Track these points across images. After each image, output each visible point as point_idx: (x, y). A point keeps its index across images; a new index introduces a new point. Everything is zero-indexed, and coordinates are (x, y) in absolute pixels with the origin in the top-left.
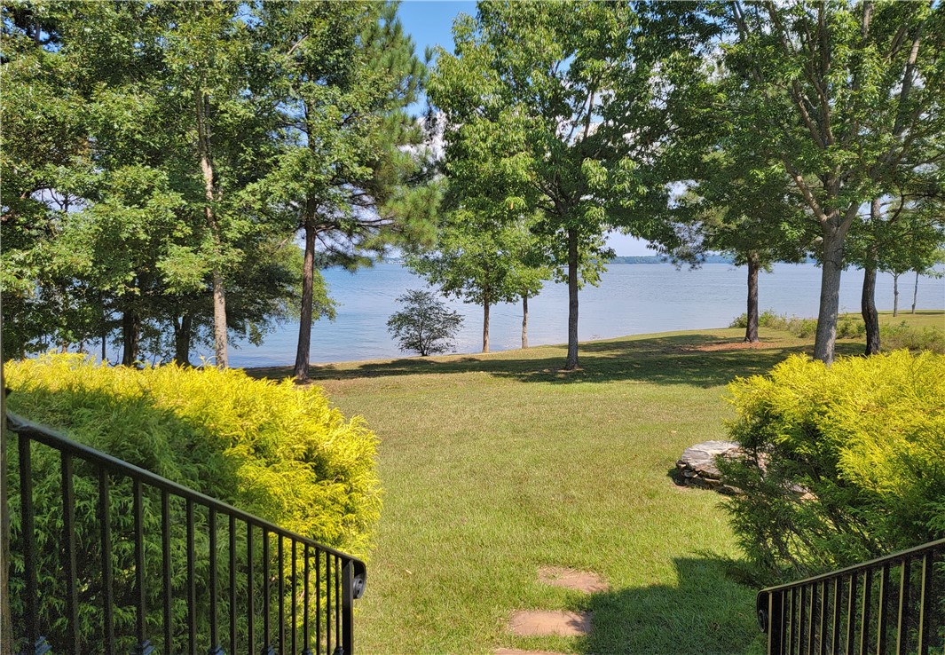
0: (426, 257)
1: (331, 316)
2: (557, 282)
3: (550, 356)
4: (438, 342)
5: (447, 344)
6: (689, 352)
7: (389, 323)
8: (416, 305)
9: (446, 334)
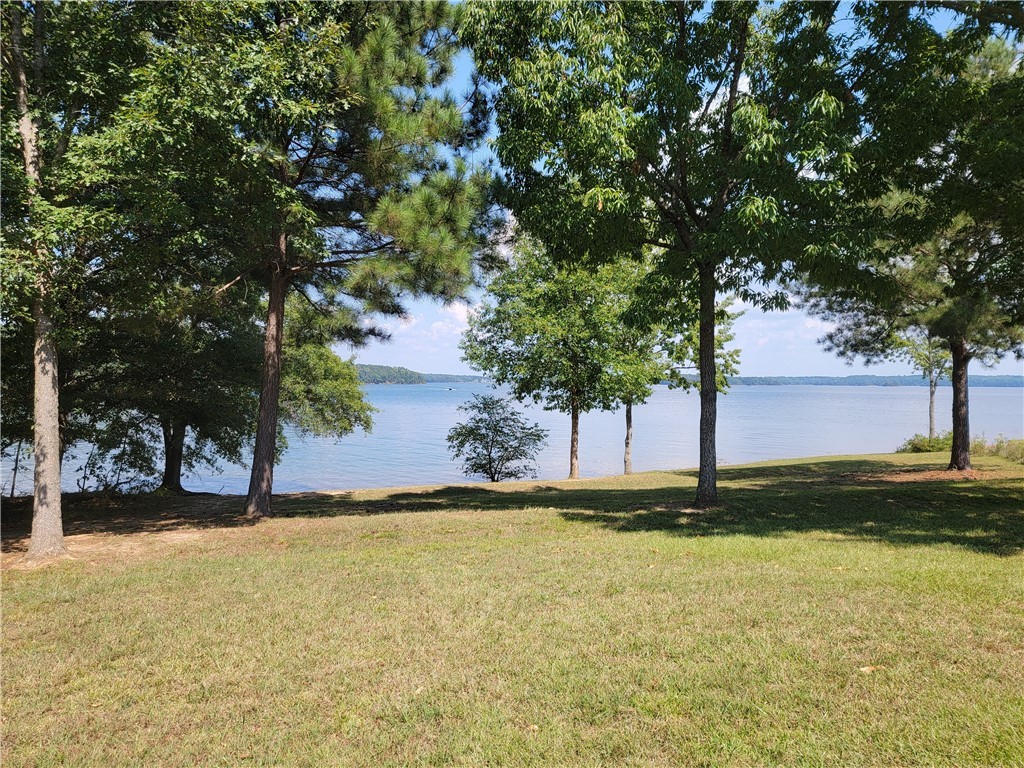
0: (494, 347)
1: (367, 425)
2: (671, 387)
3: (664, 485)
4: (513, 465)
5: (525, 467)
6: (868, 483)
7: (450, 439)
8: (485, 416)
9: (524, 454)
